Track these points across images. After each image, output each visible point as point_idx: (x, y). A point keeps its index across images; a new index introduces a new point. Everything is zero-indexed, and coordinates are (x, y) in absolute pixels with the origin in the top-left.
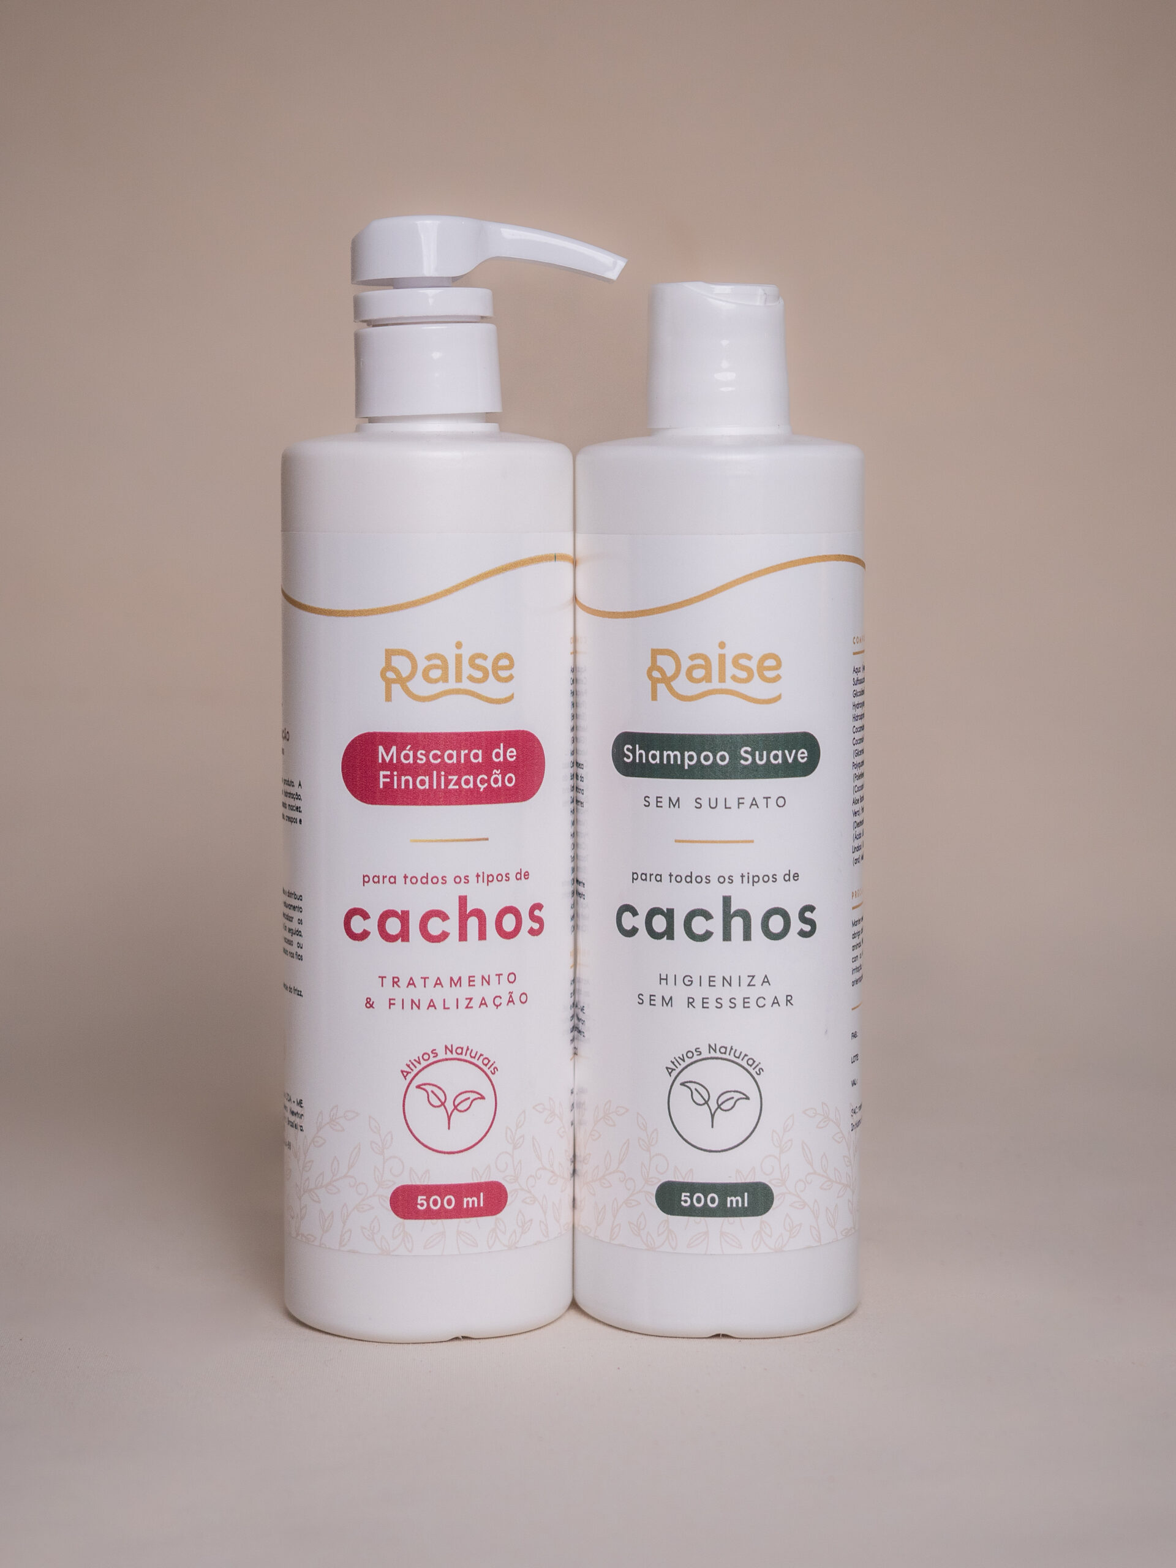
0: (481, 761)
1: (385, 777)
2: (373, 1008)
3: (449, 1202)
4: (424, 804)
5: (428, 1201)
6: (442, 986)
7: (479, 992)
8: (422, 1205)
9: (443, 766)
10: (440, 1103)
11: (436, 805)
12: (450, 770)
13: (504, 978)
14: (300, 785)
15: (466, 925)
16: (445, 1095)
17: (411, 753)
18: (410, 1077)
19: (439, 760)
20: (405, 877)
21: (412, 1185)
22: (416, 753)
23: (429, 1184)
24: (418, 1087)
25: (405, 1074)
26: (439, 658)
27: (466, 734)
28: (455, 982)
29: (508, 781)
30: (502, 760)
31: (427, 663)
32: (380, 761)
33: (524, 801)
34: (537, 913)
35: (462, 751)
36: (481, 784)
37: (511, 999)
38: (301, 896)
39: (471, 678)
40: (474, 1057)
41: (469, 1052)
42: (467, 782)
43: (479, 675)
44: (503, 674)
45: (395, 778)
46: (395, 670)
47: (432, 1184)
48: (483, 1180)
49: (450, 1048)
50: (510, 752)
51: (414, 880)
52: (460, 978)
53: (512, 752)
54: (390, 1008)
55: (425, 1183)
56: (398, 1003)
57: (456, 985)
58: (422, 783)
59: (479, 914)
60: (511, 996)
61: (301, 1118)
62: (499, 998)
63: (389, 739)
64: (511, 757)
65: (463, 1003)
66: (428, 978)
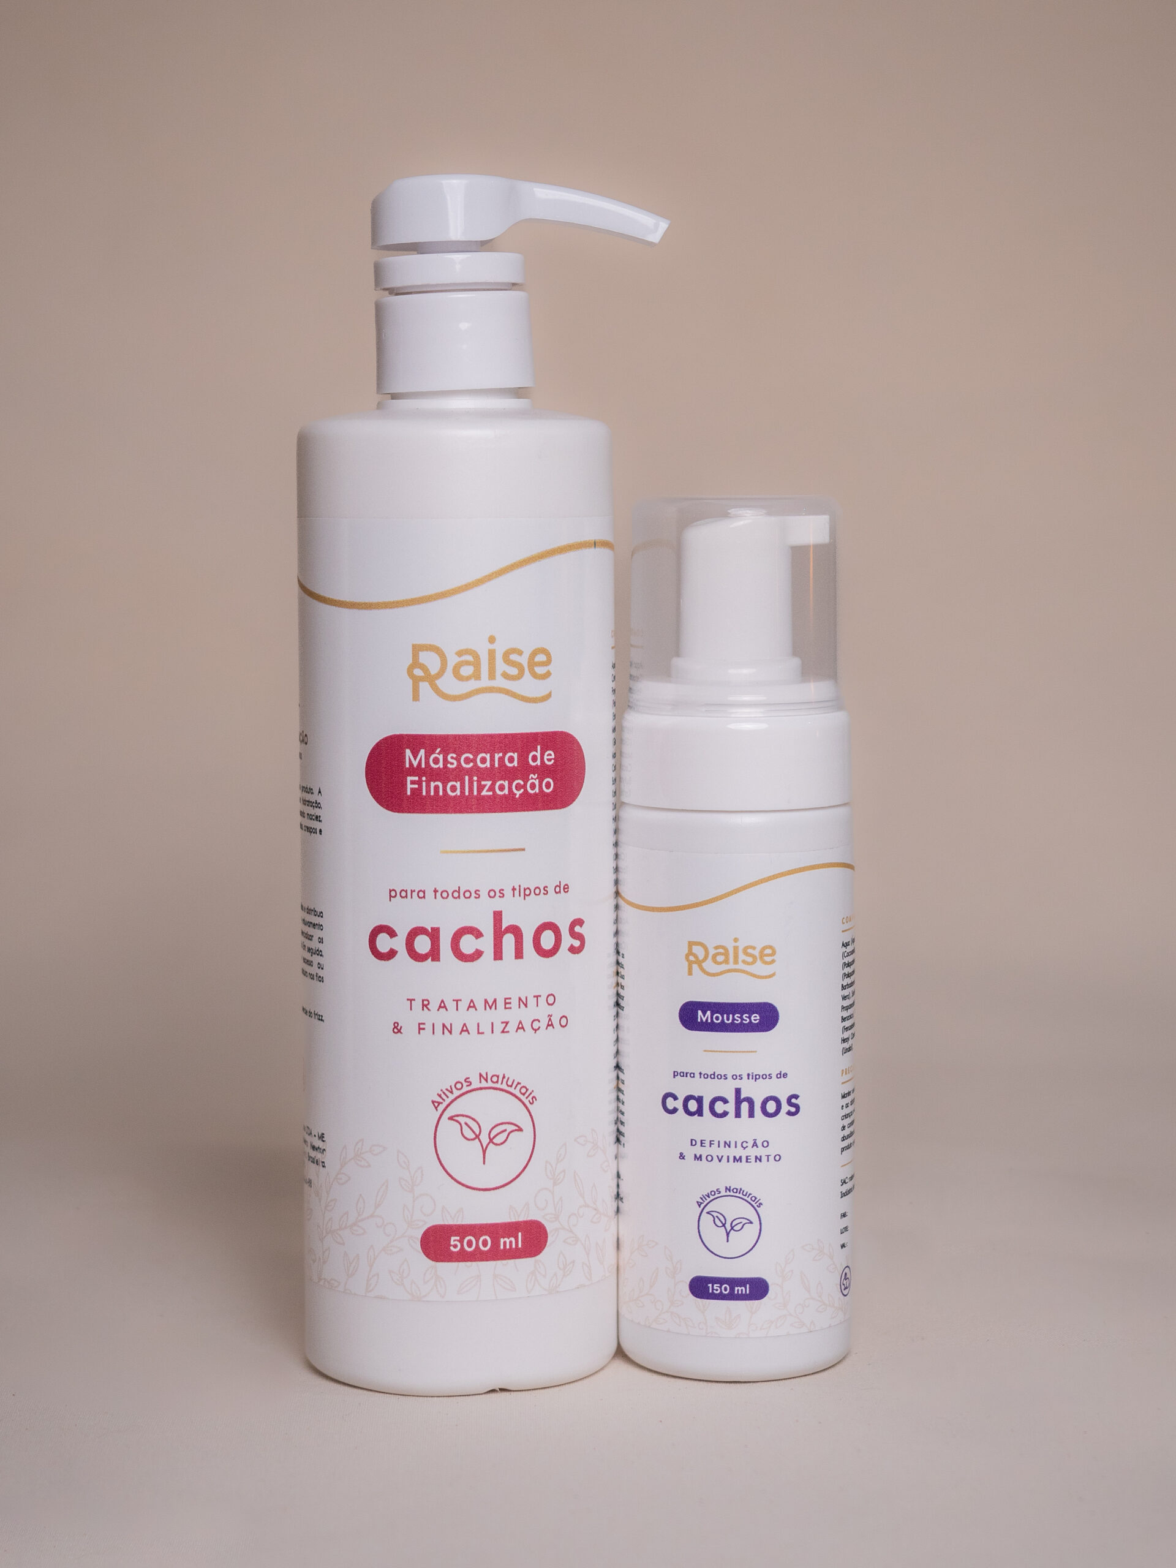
0: (516, 765)
1: (413, 782)
2: (401, 1033)
3: (485, 1243)
4: (455, 812)
5: (461, 1241)
6: (476, 1009)
7: (515, 1015)
8: (455, 1246)
9: (476, 770)
10: (474, 1136)
11: (468, 812)
12: (483, 774)
13: (542, 1000)
14: (320, 792)
15: (502, 942)
16: (480, 1127)
17: (441, 757)
18: (441, 1108)
19: (471, 764)
20: (436, 891)
21: (445, 1225)
22: (447, 757)
23: (463, 1223)
24: (451, 1118)
25: (436, 1104)
26: (470, 654)
27: (500, 735)
28: (490, 1005)
29: (546, 786)
30: (539, 764)
31: (457, 659)
32: (407, 766)
33: (563, 808)
34: (577, 929)
35: (496, 755)
36: (516, 789)
37: (550, 1023)
38: (322, 913)
39: (505, 676)
40: (511, 1086)
41: (505, 1080)
42: (502, 788)
43: (514, 671)
44: (540, 670)
45: (424, 784)
46: (423, 667)
47: (466, 1223)
48: (521, 1219)
49: (485, 1077)
50: (548, 755)
51: (445, 895)
52: (495, 1001)
53: (550, 755)
54: (419, 1033)
55: (459, 1223)
56: (429, 1027)
57: (491, 1008)
58: (453, 789)
59: (516, 931)
60: (550, 1020)
61: (323, 1153)
62: (537, 1022)
63: (416, 742)
64: (549, 760)
65: (499, 1027)
66: (461, 1000)
